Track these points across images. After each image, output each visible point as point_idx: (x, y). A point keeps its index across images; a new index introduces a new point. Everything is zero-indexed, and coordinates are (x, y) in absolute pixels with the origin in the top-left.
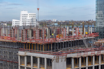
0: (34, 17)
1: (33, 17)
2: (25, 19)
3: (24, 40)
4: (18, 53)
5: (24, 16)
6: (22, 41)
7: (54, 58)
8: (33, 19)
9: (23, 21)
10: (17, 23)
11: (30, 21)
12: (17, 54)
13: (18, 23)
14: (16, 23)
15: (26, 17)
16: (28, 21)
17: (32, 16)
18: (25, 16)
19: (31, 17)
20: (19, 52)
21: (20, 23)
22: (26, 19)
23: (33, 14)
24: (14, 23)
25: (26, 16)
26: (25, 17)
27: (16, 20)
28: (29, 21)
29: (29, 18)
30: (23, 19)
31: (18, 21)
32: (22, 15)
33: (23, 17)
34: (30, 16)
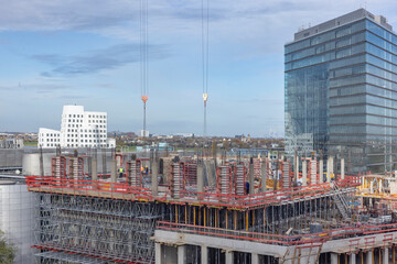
0: (103, 124)
1: (99, 124)
2: (75, 128)
3: (177, 194)
4: (153, 235)
5: (72, 118)
6: (169, 199)
7: (287, 253)
8: (99, 129)
9: (71, 133)
10: (53, 138)
11: (92, 134)
12: (152, 238)
13: (57, 138)
14: (50, 138)
15: (79, 123)
16: (84, 134)
17: (95, 119)
18: (76, 118)
19: (92, 123)
20: (157, 232)
21: (61, 138)
22: (80, 128)
23: (99, 114)
24: (45, 138)
25: (80, 119)
26: (76, 123)
27: (50, 131)
28: (88, 134)
29: (87, 125)
30: (71, 128)
31: (57, 132)
32: (68, 123)
33: (71, 123)
34: (92, 119)
